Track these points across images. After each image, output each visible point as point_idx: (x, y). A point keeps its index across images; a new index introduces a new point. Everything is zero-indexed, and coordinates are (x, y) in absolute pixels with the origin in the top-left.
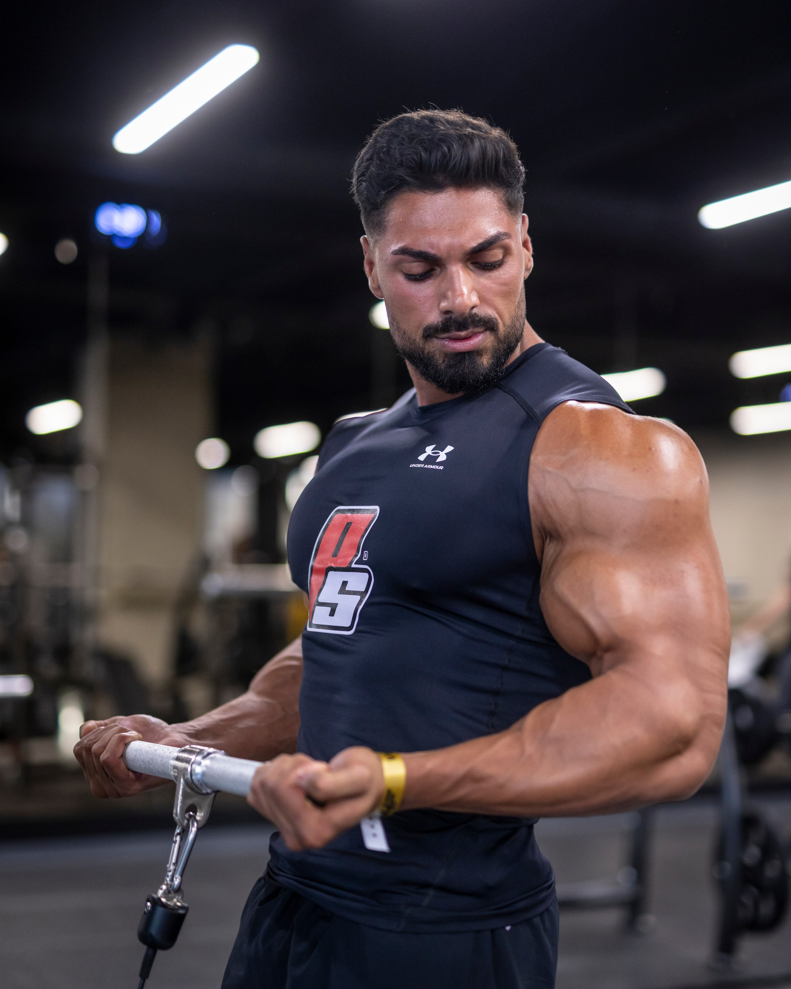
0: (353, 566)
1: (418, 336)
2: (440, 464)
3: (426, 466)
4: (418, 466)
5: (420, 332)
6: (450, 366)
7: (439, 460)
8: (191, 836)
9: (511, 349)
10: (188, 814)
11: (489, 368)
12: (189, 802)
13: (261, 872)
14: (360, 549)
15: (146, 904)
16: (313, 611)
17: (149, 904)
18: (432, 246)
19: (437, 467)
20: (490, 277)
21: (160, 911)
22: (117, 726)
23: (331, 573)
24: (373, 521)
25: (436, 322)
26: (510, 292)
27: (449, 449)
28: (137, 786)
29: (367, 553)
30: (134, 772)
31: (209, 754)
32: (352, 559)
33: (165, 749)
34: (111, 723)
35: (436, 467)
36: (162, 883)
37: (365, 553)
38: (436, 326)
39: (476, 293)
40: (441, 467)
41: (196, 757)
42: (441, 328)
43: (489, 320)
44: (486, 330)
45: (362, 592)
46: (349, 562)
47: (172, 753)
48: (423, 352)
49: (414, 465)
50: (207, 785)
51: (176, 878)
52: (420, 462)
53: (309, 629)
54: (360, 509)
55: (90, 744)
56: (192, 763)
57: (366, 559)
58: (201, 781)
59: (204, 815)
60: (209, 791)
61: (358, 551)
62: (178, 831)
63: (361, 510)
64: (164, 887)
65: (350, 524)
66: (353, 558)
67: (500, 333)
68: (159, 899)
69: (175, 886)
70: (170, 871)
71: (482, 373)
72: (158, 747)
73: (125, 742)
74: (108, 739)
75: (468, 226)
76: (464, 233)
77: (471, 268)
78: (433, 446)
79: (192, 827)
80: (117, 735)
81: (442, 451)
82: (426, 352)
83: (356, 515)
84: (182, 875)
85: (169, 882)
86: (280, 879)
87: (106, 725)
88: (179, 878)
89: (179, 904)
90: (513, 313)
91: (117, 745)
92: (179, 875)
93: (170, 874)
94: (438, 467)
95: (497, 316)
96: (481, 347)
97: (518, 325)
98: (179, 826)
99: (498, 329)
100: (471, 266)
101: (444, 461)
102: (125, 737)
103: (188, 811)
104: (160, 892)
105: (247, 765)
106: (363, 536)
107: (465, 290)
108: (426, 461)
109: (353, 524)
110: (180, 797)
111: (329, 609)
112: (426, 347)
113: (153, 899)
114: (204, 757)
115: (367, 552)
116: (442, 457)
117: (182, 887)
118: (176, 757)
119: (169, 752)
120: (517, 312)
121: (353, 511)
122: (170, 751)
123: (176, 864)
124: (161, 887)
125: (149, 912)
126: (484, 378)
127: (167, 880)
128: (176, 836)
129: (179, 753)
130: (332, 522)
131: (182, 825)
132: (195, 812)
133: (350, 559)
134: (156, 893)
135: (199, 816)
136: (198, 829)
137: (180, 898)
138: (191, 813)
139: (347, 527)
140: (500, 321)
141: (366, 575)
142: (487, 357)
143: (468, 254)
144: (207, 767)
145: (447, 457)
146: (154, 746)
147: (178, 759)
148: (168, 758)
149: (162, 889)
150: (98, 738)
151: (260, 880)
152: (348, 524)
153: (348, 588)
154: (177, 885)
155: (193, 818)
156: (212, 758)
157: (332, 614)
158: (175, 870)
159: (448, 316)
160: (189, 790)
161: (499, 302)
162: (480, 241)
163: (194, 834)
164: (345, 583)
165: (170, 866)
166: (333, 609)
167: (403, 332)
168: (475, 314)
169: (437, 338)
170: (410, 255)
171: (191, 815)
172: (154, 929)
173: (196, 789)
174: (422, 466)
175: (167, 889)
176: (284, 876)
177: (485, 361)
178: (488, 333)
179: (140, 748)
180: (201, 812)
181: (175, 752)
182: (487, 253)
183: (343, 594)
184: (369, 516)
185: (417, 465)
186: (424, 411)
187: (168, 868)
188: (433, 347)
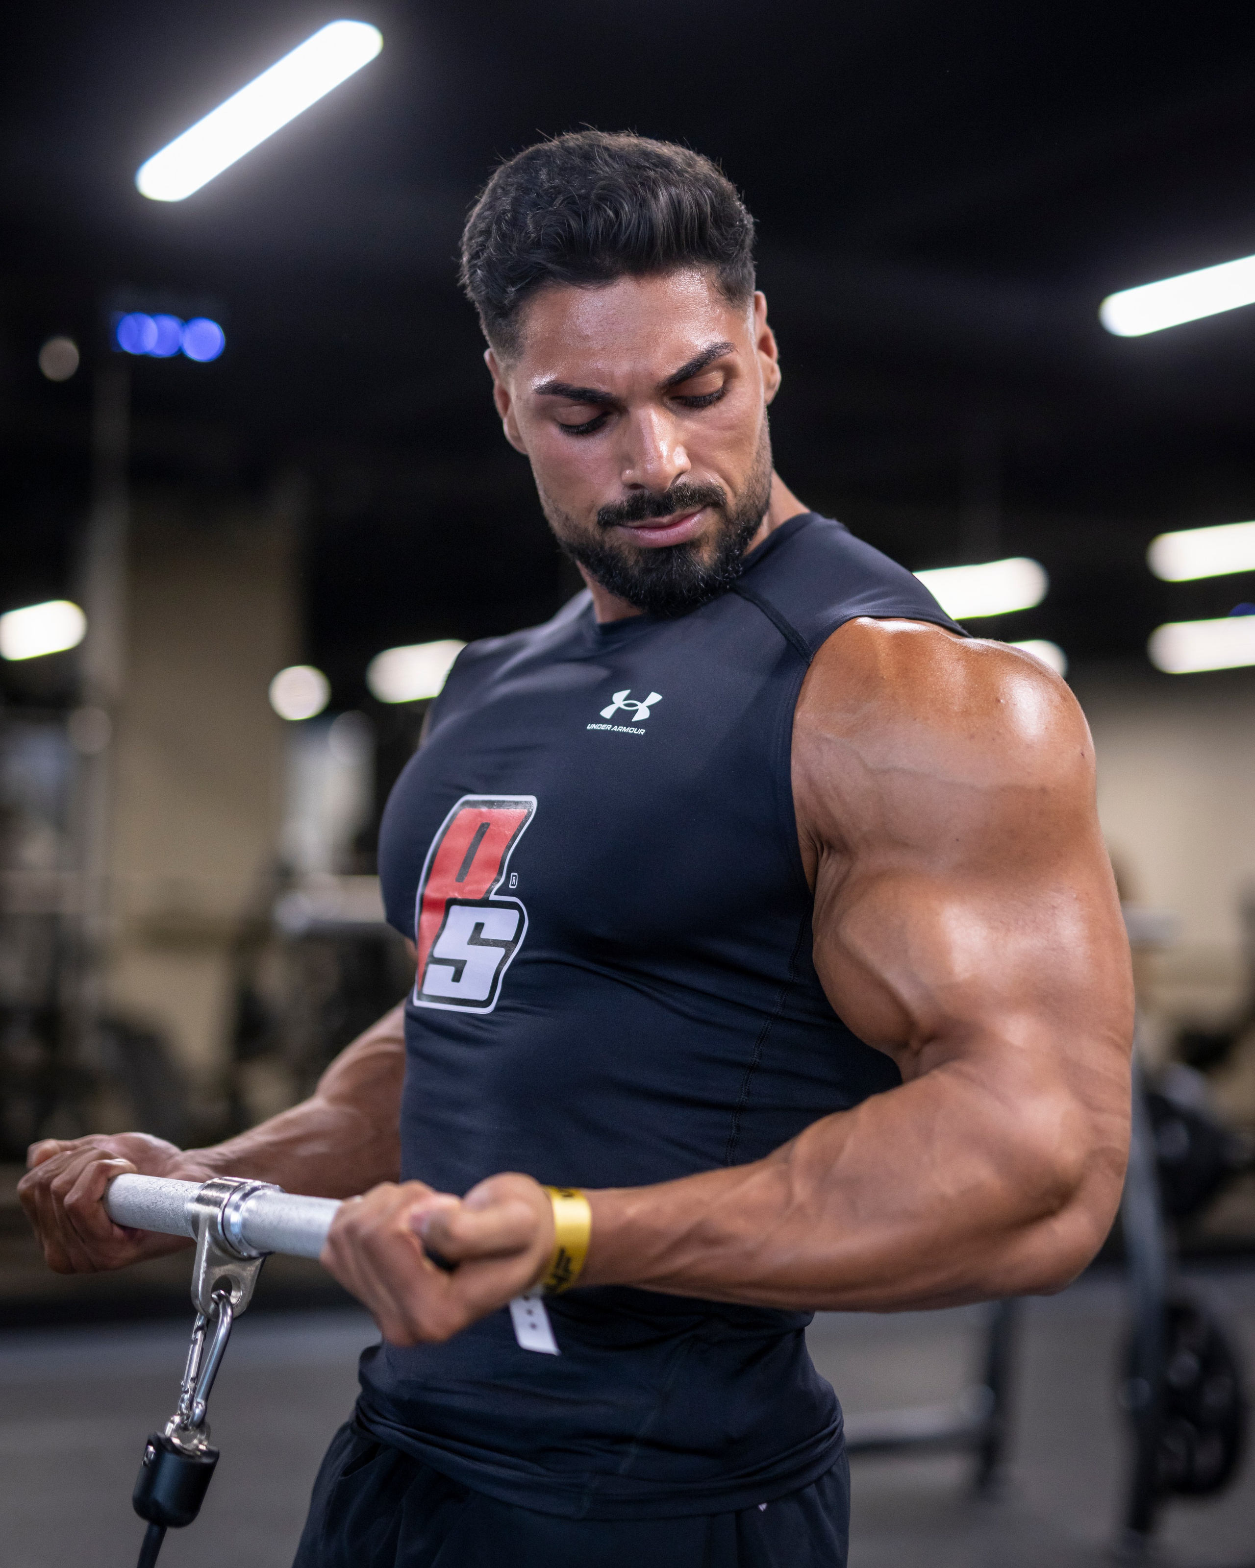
0: (493, 897)
1: (590, 524)
2: (638, 725)
3: (615, 729)
4: (602, 728)
5: (594, 517)
6: (647, 571)
7: (636, 718)
8: (222, 1331)
9: (751, 531)
10: (216, 1293)
11: (713, 567)
12: (219, 1272)
13: (345, 1412)
14: (503, 869)
15: (147, 1448)
16: (425, 973)
17: (151, 1449)
18: (600, 376)
19: (634, 731)
20: (703, 418)
21: (170, 1462)
22: (94, 1148)
23: (455, 910)
24: (526, 821)
25: (618, 502)
26: (741, 439)
27: (654, 698)
28: (130, 1251)
29: (515, 876)
30: (123, 1227)
31: (254, 1189)
32: (490, 887)
33: (176, 1185)
34: (83, 1145)
35: (632, 730)
36: (174, 1414)
37: (514, 876)
38: (620, 507)
39: (683, 448)
40: (642, 730)
41: (231, 1195)
42: (628, 511)
43: (708, 491)
44: (705, 507)
45: (509, 941)
46: (485, 890)
47: (190, 1190)
48: (602, 548)
49: (594, 725)
50: (250, 1243)
51: (198, 1403)
52: (604, 721)
53: (417, 1003)
54: (504, 802)
55: (48, 1178)
56: (225, 1207)
57: (514, 887)
58: (240, 1236)
59: (244, 1295)
60: (254, 1253)
61: (500, 873)
62: (198, 1323)
63: (506, 803)
64: (177, 1419)
65: (486, 826)
66: (492, 885)
67: (728, 508)
68: (169, 1440)
69: (196, 1418)
70: (186, 1392)
71: (702, 577)
72: (164, 1183)
73: (107, 1175)
74: (78, 1171)
75: (659, 340)
76: (654, 352)
77: (671, 406)
78: (626, 692)
79: (223, 1316)
80: (95, 1163)
81: (642, 701)
82: (607, 546)
83: (496, 811)
84: (207, 1398)
85: (185, 1411)
86: (380, 1430)
87: (74, 1148)
88: (203, 1402)
89: (202, 1447)
90: (750, 472)
91: (95, 1180)
92: (202, 1398)
93: (187, 1397)
94: (637, 731)
95: (722, 482)
96: (697, 535)
97: (759, 490)
98: (201, 1314)
99: (725, 503)
100: (669, 403)
101: (646, 720)
102: (109, 1167)
103: (215, 1288)
104: (170, 1428)
105: (320, 1205)
106: (509, 848)
107: (664, 448)
108: (614, 720)
109: (491, 827)
110: (203, 1265)
111: (451, 970)
112: (607, 539)
113: (159, 1439)
114: (245, 1196)
115: (516, 874)
116: (642, 713)
117: (207, 1419)
118: (196, 1196)
119: (185, 1189)
120: (756, 469)
121: (491, 804)
122: (187, 1188)
123: (195, 1379)
124: (172, 1419)
125: (151, 1462)
126: (706, 584)
127: (181, 1407)
128: (196, 1332)
129: (203, 1190)
130: (456, 822)
131: (205, 1313)
132: (229, 1292)
133: (486, 886)
134: (163, 1430)
135: (235, 1297)
136: (234, 1319)
137: (203, 1437)
138: (222, 1292)
139: (482, 830)
140: (727, 489)
141: (516, 913)
142: (708, 548)
143: (662, 388)
144: (249, 1211)
145: (650, 713)
146: (158, 1181)
147: (200, 1200)
148: (184, 1199)
149: (173, 1422)
150: (61, 1170)
151: (343, 1429)
152: (483, 825)
153: (484, 935)
154: (198, 1415)
155: (224, 1300)
156: (260, 1197)
157: (457, 978)
158: (194, 1390)
159: (637, 492)
160: (218, 1252)
161: (724, 458)
162: (682, 364)
163: (226, 1328)
164: (479, 927)
165: (186, 1382)
166: (459, 969)
167: (564, 517)
168: (685, 485)
169: (622, 526)
170: (568, 395)
171: (222, 1294)
172: (162, 1492)
173: (230, 1249)
174: (608, 727)
175: (182, 1421)
176: (385, 1425)
177: (706, 557)
178: (709, 511)
179: (133, 1185)
180: (239, 1289)
181: (195, 1189)
182: (696, 380)
183: (476, 944)
184: (518, 812)
185: (599, 727)
186: (608, 630)
187: (183, 1386)
188: (618, 540)
